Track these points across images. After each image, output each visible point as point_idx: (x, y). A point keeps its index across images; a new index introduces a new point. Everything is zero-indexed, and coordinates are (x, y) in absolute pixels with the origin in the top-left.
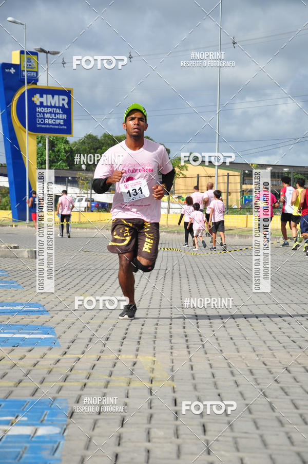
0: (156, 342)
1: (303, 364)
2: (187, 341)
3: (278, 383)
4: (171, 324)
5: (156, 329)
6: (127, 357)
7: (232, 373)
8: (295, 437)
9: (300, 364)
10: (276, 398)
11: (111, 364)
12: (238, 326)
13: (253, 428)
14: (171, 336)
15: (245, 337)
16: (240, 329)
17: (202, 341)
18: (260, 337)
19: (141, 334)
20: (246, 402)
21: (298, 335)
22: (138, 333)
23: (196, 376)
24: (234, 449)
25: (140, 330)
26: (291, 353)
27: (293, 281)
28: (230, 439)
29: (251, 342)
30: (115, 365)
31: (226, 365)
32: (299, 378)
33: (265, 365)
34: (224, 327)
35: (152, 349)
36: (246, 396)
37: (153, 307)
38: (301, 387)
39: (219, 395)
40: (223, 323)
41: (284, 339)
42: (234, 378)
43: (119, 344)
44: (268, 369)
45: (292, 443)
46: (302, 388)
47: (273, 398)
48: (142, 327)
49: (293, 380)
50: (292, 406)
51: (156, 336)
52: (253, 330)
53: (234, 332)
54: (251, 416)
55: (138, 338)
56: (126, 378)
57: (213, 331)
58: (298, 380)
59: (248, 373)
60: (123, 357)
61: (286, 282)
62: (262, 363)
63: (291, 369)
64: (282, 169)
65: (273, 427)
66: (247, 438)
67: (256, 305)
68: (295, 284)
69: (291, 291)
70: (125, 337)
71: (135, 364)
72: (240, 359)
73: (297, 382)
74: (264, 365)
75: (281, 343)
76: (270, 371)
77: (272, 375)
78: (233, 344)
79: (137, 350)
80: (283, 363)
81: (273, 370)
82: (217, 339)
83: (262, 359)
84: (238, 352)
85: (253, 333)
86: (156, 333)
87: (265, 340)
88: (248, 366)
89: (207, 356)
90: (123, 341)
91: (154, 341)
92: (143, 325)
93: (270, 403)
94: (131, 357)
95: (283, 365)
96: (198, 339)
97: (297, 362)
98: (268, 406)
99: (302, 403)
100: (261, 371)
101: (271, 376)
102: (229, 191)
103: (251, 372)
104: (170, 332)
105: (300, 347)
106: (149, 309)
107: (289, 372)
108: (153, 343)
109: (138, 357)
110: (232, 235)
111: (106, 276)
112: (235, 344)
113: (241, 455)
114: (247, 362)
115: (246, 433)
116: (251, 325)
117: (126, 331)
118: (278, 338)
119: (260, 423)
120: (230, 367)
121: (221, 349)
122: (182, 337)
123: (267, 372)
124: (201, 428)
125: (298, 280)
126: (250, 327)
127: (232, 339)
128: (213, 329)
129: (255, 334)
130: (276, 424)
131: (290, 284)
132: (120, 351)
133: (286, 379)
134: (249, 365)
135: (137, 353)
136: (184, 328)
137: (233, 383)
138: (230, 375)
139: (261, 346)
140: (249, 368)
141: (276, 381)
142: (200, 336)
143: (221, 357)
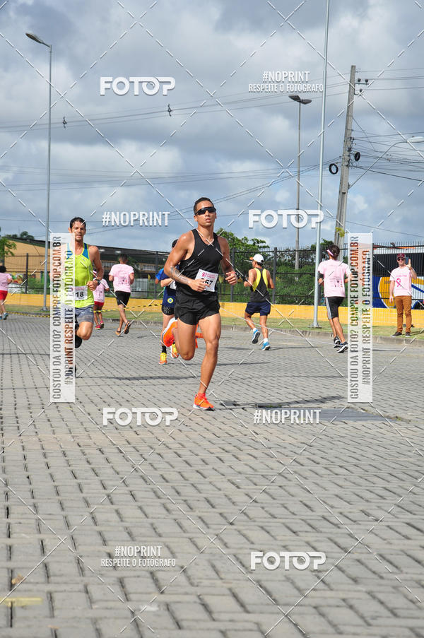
1: (117, 445)
3: (90, 464)
7: (45, 455)
8: (99, 517)
9: (114, 445)
10: (86, 479)
13: (59, 509)
15: (63, 419)
16: (59, 411)
18: (78, 419)
20: (56, 484)
23: (7, 458)
24: (36, 531)
26: (106, 434)
27: (117, 363)
28: (33, 521)
29: (68, 423)
31: (39, 447)
32: (111, 459)
33: (80, 446)
36: (55, 478)
38: (113, 467)
39: (28, 477)
42: (46, 460)
44: (82, 450)
45: (96, 523)
47: (83, 479)
49: (105, 461)
50: (101, 487)
53: (52, 413)
54: (57, 497)
57: (31, 413)
58: (110, 461)
59: (61, 454)
62: (76, 445)
65: (79, 508)
66: (50, 519)
67: (79, 387)
72: (55, 441)
73: (109, 463)
74: (78, 447)
75: (98, 425)
76: (83, 453)
80: (97, 444)
81: (86, 452)
83: (78, 441)
84: (54, 434)
85: (72, 414)
87: (82, 421)
89: (21, 438)
93: (79, 485)
95: (98, 446)
96: (13, 421)
97: (112, 443)
98: (77, 487)
99: (111, 483)
100: (74, 452)
101: (84, 457)
103: (64, 454)
105: (117, 429)
107: (102, 453)
112: (51, 426)
113: (41, 536)
114: (62, 444)
115: (50, 514)
118: (96, 420)
119: (66, 504)
121: (36, 430)
123: (80, 454)
124: (4, 511)
125: (123, 362)
127: (49, 420)
130: (83, 504)
131: (115, 366)
133: (98, 459)
134: (63, 447)
137: (44, 465)
138: (42, 457)
139: (78, 428)
140: (62, 450)
141: (88, 462)
142: (17, 417)
143: (35, 439)
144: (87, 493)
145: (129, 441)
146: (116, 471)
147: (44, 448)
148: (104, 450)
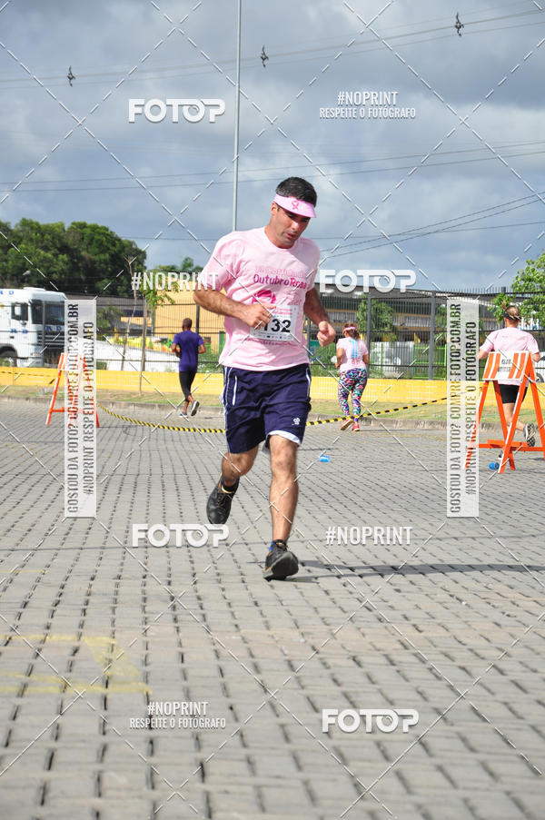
0: (116, 610)
1: (383, 650)
2: (174, 607)
3: (339, 685)
4: (144, 577)
5: (117, 585)
6: (62, 638)
7: (256, 668)
8: (366, 784)
9: (379, 650)
11: (31, 652)
13: (292, 768)
14: (145, 600)
15: (281, 601)
18: (307, 602)
19: (89, 595)
20: (281, 720)
21: (376, 597)
22: (84, 593)
23: (190, 673)
24: (256, 808)
25: (87, 588)
26: (363, 630)
27: (368, 498)
28: (249, 789)
29: (291, 609)
30: (38, 655)
31: (245, 653)
32: (377, 676)
33: (316, 652)
34: (244, 582)
35: (109, 623)
36: (280, 709)
37: (111, 546)
38: (380, 691)
39: (231, 708)
41: (351, 604)
42: (260, 677)
43: (48, 613)
44: (321, 659)
45: (362, 796)
46: (382, 694)
48: (92, 582)
49: (366, 680)
51: (116, 600)
53: (261, 591)
54: (287, 746)
55: (82, 602)
56: (58, 677)
57: (223, 590)
58: (374, 680)
59: (286, 667)
60: (54, 638)
61: (356, 499)
62: (310, 649)
65: (329, 765)
66: (279, 786)
68: (373, 504)
69: (365, 516)
70: (59, 601)
71: (76, 651)
72: (272, 642)
73: (374, 683)
74: (313, 653)
75: (345, 612)
76: (324, 664)
77: (328, 671)
78: (258, 613)
79: (82, 626)
80: (348, 649)
81: (331, 662)
82: (229, 604)
83: (311, 642)
84: (268, 628)
86: (117, 593)
87: (316, 605)
88: (285, 655)
89: (210, 635)
90: (54, 608)
92: (93, 579)
94: (70, 639)
96: (194, 605)
97: (374, 646)
100: (308, 664)
101: (326, 672)
103: (291, 667)
104: (144, 592)
105: (380, 620)
106: (104, 548)
107: (359, 664)
108: (110, 611)
109: (83, 638)
111: (25, 487)
112: (261, 614)
114: (284, 648)
115: (278, 777)
117: (62, 590)
118: (341, 603)
119: (306, 759)
120: (252, 656)
121: (236, 622)
122: (164, 601)
123: (319, 665)
124: (196, 769)
125: (379, 496)
127: (256, 604)
128: (222, 586)
129: (299, 595)
130: (333, 759)
131: (364, 504)
132: (48, 628)
133: (352, 677)
134: (286, 652)
135: (81, 630)
136: (169, 583)
137: (256, 687)
138: (251, 670)
139: (310, 618)
140: (286, 658)
141: (335, 681)
142: (199, 598)
143: (236, 637)
144: (340, 739)
146: (387, 699)
147: (254, 653)
148: (360, 658)
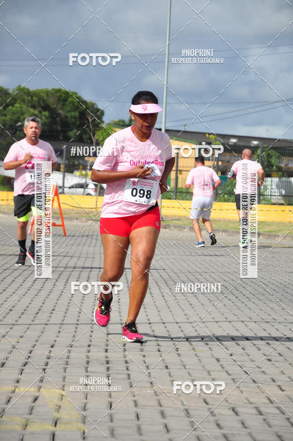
0: (67, 370)
1: (255, 404)
2: (108, 369)
3: (221, 428)
4: (89, 346)
5: (69, 352)
6: (27, 390)
7: (163, 414)
9: (252, 404)
11: (4, 400)
12: (177, 350)
14: (88, 363)
15: (184, 366)
16: (179, 355)
17: (128, 369)
18: (203, 367)
19: (49, 358)
21: (253, 365)
22: (45, 357)
23: (116, 417)
25: (48, 354)
26: (241, 388)
27: (254, 292)
29: (191, 372)
30: (9, 401)
31: (155, 403)
32: (248, 423)
33: (207, 403)
34: (159, 351)
35: (61, 379)
37: (68, 323)
38: (250, 434)
40: (158, 345)
41: (235, 370)
42: (165, 421)
43: (18, 371)
44: (209, 409)
46: (251, 436)
48: (51, 349)
49: (240, 425)
51: (67, 362)
52: (196, 355)
53: (171, 358)
55: (43, 364)
56: (22, 418)
57: (144, 356)
58: (246, 425)
59: (183, 414)
60: (21, 389)
61: (245, 292)
62: (202, 401)
63: (239, 410)
64: (250, 142)
67: (204, 323)
68: (257, 296)
69: (250, 305)
70: (27, 363)
71: (36, 399)
73: (246, 428)
74: (204, 405)
75: (229, 375)
76: (212, 413)
77: (214, 418)
78: (168, 374)
79: (41, 381)
80: (229, 402)
81: (216, 411)
82: (148, 367)
85: (196, 360)
86: (68, 357)
87: (209, 370)
88: (184, 405)
89: (132, 389)
90: (23, 368)
91: (65, 369)
92: (52, 347)
94: (33, 391)
95: (230, 404)
96: (122, 367)
97: (249, 401)
100: (199, 411)
101: (212, 419)
102: (179, 169)
103: (188, 414)
104: (88, 357)
105: (254, 381)
106: (62, 324)
107: (237, 414)
108: (62, 371)
109: (41, 390)
110: (181, 226)
111: (10, 279)
112: (170, 374)
114: (183, 400)
116: (194, 349)
117: (29, 355)
118: (228, 368)
120: (160, 405)
121: (151, 380)
122: (102, 364)
123: (208, 414)
125: (261, 290)
126: (193, 352)
127: (167, 367)
128: (143, 353)
129: (197, 361)
131: (251, 296)
132: (18, 382)
133: (231, 422)
134: (185, 403)
135: (41, 384)
136: (106, 351)
137: (162, 428)
138: (159, 416)
140: (185, 407)
141: (218, 425)
142: (126, 362)
143: (150, 391)
145: (273, 398)
147: (162, 403)
